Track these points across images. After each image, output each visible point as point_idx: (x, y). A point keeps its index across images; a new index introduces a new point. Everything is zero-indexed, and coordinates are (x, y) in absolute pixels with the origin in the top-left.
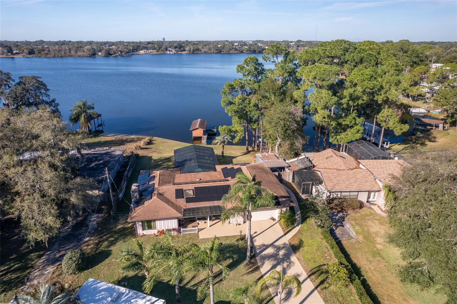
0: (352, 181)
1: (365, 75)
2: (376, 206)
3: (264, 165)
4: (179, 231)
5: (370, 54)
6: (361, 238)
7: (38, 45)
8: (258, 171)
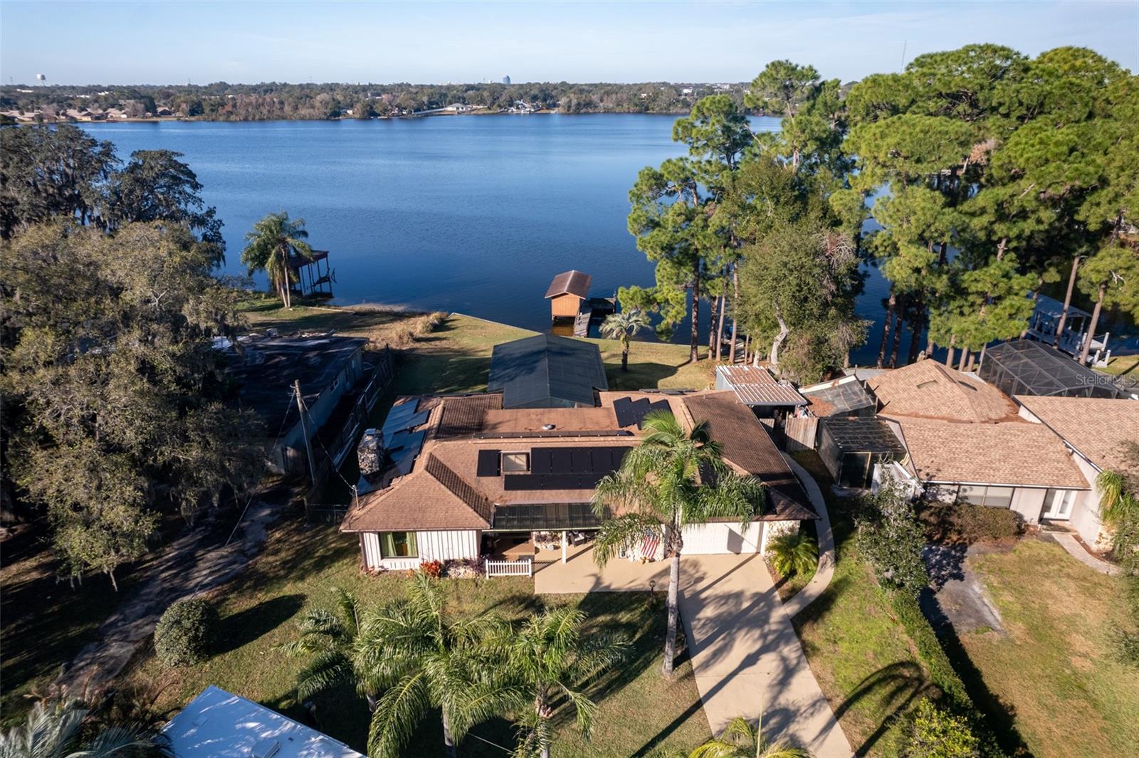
0: (995, 454)
1: (1052, 147)
2: (1069, 535)
3: (735, 397)
4: (479, 567)
5: (1071, 84)
6: (1018, 630)
7: (211, 95)
8: (718, 411)
